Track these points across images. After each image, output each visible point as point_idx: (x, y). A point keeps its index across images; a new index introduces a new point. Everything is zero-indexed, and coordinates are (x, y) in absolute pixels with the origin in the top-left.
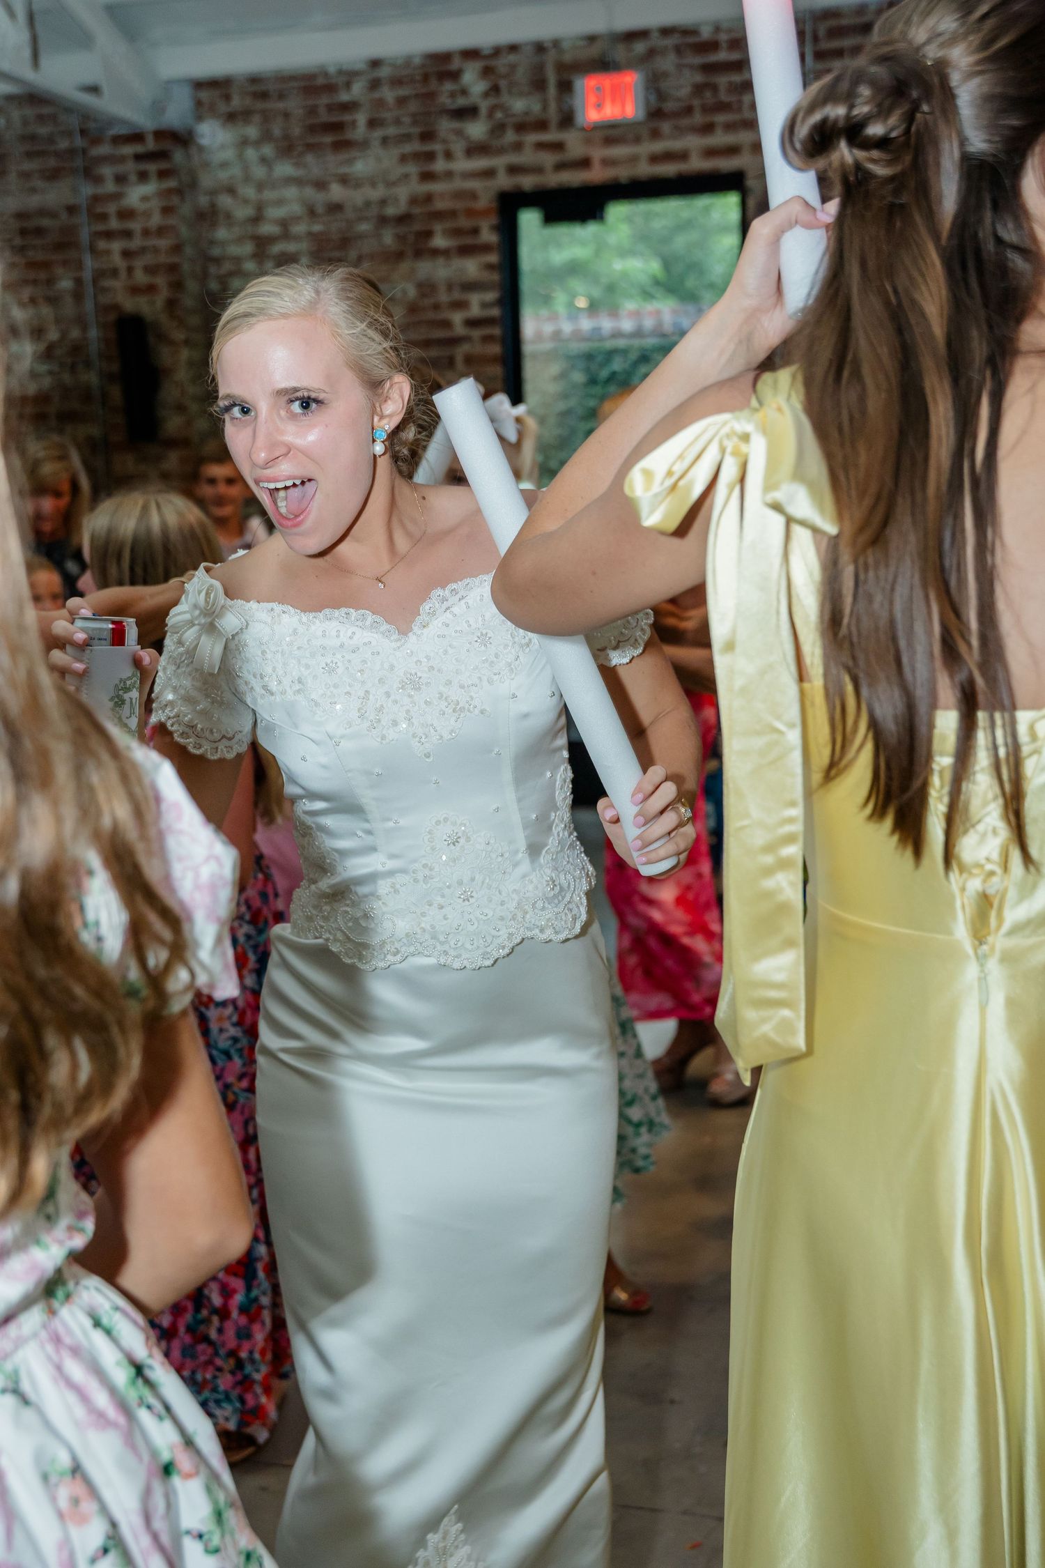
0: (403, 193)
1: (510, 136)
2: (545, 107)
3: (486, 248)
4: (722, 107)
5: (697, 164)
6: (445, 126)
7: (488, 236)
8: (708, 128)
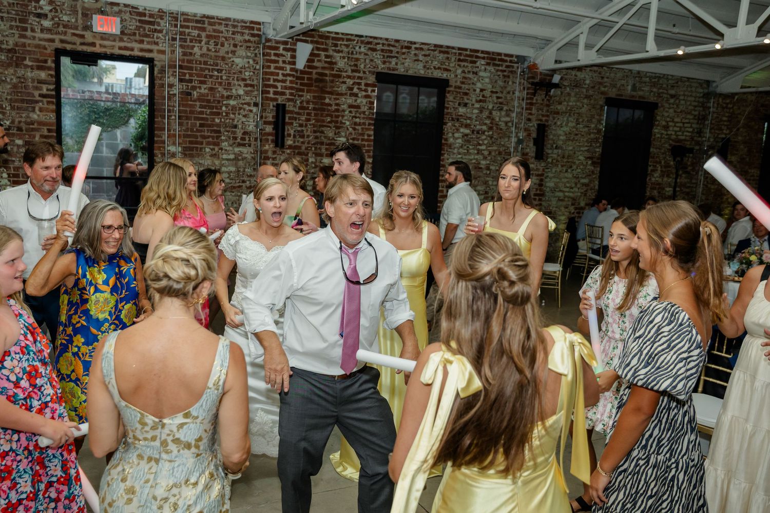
0: (11, 42)
1: (61, 29)
2: (77, 21)
3: (49, 69)
4: (147, 36)
5: (136, 53)
6: (32, 19)
7: (50, 63)
8: (142, 42)
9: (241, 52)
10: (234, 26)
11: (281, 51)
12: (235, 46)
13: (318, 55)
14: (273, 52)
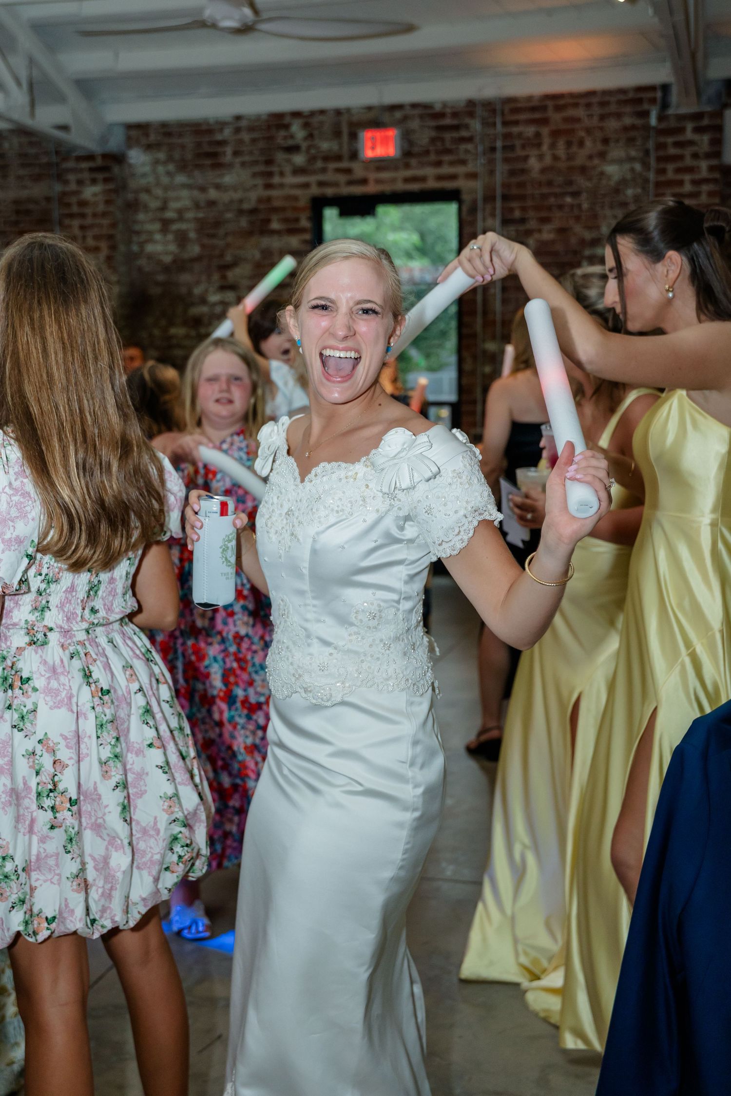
0: (253, 196)
1: (319, 164)
2: (341, 145)
3: (302, 230)
4: (448, 151)
5: (432, 184)
6: (280, 156)
7: (305, 223)
8: (439, 164)
9: (617, 152)
10: (603, 104)
11: (689, 135)
12: (606, 141)
14: (670, 140)
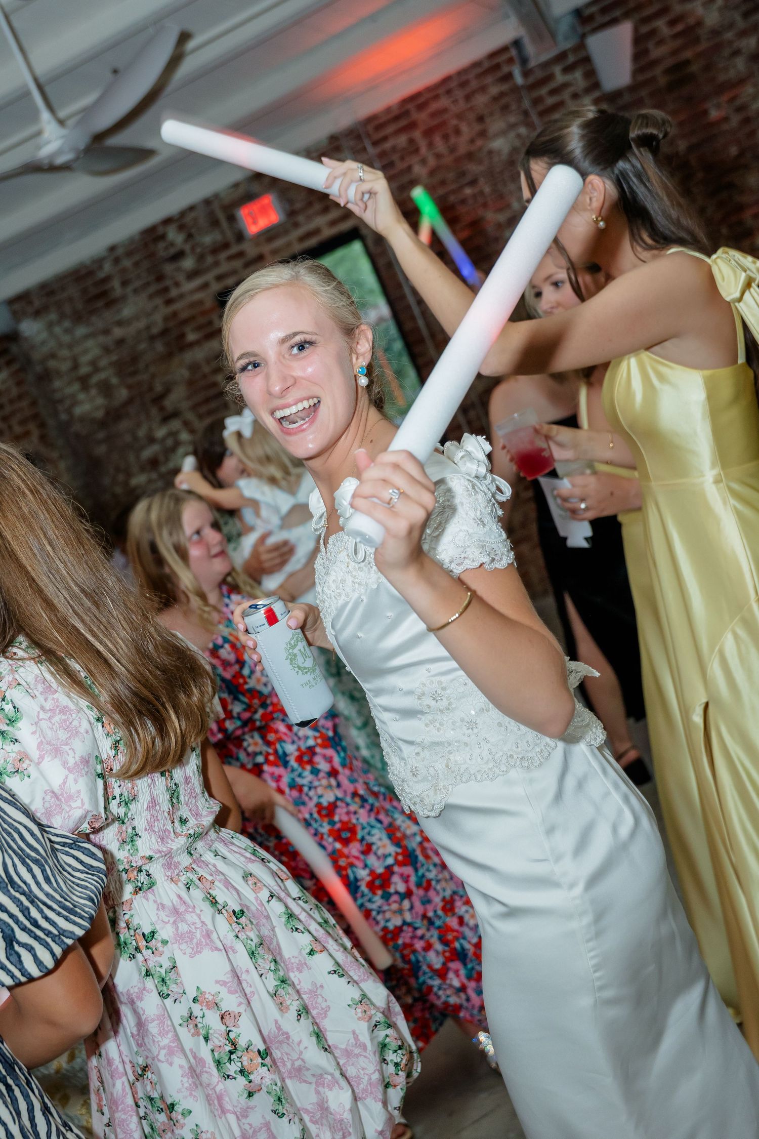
0: (158, 318)
1: (210, 260)
2: (223, 233)
5: (328, 233)
6: (168, 268)
9: (496, 125)
10: (463, 84)
11: (560, 78)
12: (481, 119)
13: (653, 33)
